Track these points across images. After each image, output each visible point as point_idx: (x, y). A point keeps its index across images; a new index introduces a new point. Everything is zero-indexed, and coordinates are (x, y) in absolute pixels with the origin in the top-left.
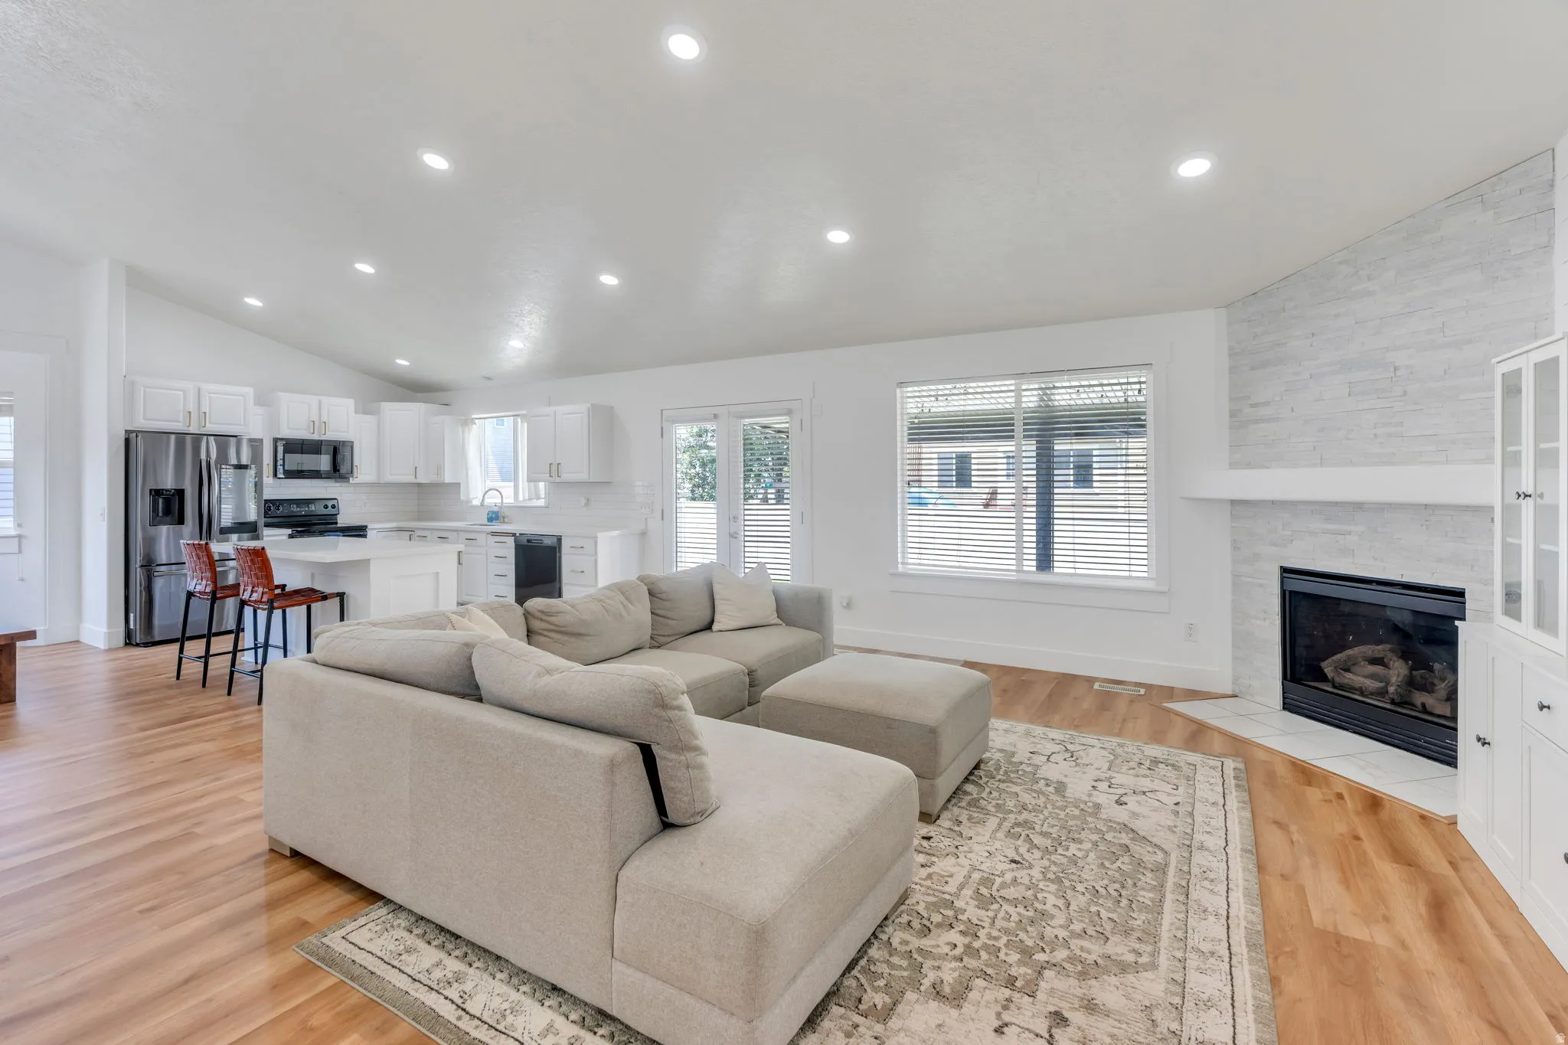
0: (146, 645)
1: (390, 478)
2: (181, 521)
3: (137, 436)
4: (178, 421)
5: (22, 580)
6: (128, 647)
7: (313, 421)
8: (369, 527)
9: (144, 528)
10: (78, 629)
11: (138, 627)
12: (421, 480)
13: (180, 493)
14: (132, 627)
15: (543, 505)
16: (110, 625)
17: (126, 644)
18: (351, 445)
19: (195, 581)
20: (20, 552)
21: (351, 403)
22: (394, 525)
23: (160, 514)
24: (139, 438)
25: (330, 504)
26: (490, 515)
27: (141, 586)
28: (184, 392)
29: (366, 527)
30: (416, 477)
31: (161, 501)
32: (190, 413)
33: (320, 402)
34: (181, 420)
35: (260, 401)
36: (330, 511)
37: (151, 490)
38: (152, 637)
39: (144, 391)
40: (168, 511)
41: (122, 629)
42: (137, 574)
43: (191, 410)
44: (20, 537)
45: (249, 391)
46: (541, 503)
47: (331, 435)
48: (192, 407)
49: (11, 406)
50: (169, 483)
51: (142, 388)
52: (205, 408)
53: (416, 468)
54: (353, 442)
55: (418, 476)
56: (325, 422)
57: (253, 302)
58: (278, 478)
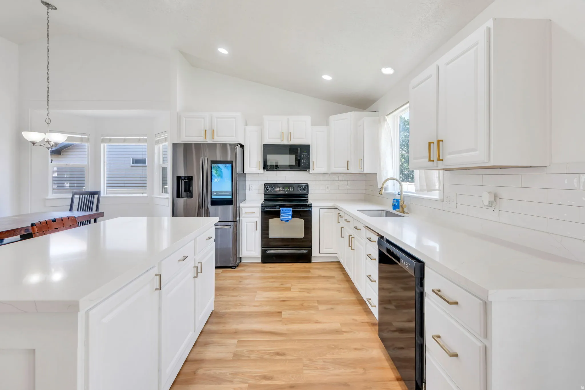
1: (333, 170)
2: (192, 196)
7: (283, 132)
8: (313, 205)
12: (351, 171)
13: (191, 179)
15: (438, 197)
25: (303, 187)
26: (394, 203)
28: (203, 119)
30: (348, 169)
32: (206, 131)
33: (288, 119)
36: (302, 192)
37: (177, 177)
43: (207, 129)
45: (238, 115)
46: (435, 195)
47: (295, 141)
48: (207, 127)
51: (184, 119)
52: (214, 127)
53: (348, 161)
54: (310, 145)
55: (349, 168)
56: (290, 133)
57: (223, 51)
58: (266, 170)
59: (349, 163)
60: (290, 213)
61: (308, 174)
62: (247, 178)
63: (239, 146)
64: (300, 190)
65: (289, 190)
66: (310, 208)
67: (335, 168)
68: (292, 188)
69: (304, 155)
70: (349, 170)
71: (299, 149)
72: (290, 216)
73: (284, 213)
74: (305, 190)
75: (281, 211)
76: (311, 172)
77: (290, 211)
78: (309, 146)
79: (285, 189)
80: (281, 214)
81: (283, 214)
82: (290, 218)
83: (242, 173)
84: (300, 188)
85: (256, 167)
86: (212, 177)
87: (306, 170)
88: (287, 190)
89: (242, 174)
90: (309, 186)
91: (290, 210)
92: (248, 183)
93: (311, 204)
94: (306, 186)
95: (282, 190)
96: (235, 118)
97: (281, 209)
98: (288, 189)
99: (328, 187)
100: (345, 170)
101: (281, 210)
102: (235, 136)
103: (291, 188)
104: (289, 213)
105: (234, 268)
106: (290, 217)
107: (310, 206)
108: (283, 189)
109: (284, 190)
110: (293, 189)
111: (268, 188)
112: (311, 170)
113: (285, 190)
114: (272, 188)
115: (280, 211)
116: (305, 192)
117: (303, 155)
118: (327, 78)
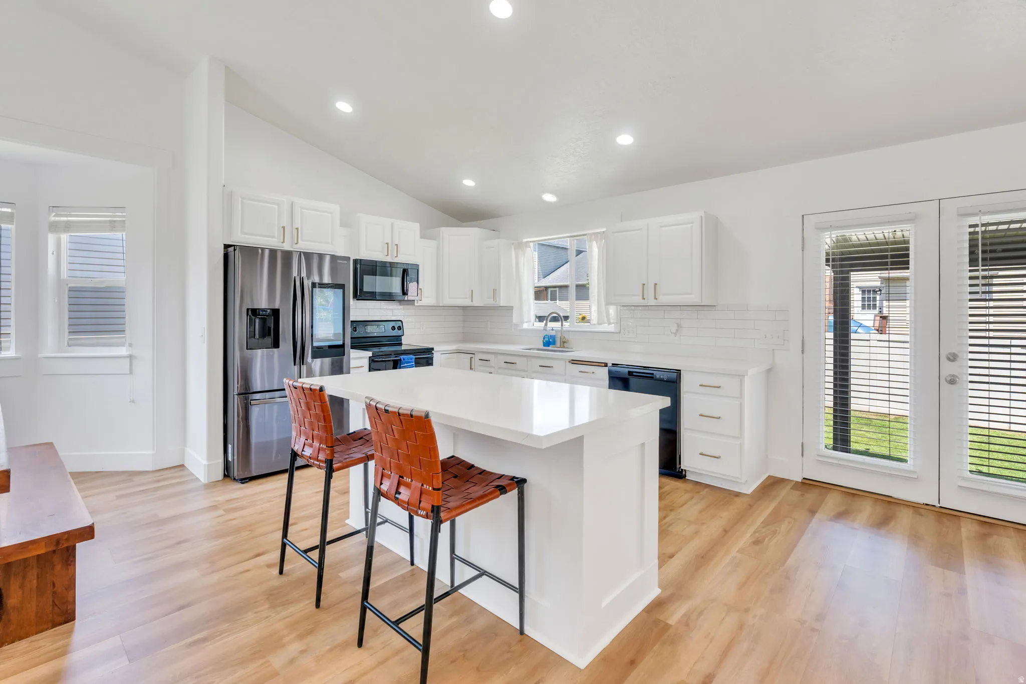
0: (244, 480)
1: (448, 301)
2: (276, 345)
3: (235, 250)
4: (274, 237)
5: (133, 402)
6: (227, 480)
7: (387, 244)
8: (435, 350)
9: (241, 349)
10: (183, 453)
11: (236, 457)
12: (477, 303)
13: (276, 313)
14: (230, 459)
16: (209, 457)
17: (225, 476)
18: (416, 268)
19: (303, 439)
20: (131, 372)
21: (417, 226)
22: (453, 347)
23: (257, 336)
24: (237, 252)
25: (397, 325)
26: (547, 339)
27: (238, 416)
28: (278, 205)
29: (433, 349)
30: (473, 300)
31: (257, 321)
32: (284, 228)
33: (392, 224)
34: (276, 235)
35: (345, 223)
36: (395, 333)
37: (248, 310)
38: (250, 471)
39: (242, 202)
40: (265, 333)
41: (221, 460)
42: (235, 402)
43: (285, 224)
44: (131, 357)
45: (335, 208)
47: (403, 258)
48: (285, 222)
49: (124, 221)
50: (263, 303)
51: (240, 199)
52: (298, 224)
53: (472, 291)
54: (419, 265)
56: (397, 245)
57: (344, 107)
58: (357, 300)
59: (474, 293)
60: (414, 363)
66: (431, 354)
67: (450, 298)
75: (402, 361)
76: (416, 304)
77: (413, 359)
78: (417, 266)
96: (331, 213)
97: (401, 357)
100: (466, 302)
101: (402, 359)
104: (412, 362)
115: (400, 359)
118: (469, 183)
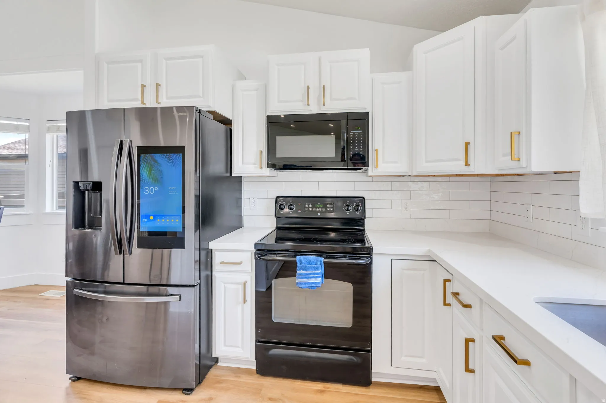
1: (423, 167)
7: (308, 87)
28: (142, 61)
30: (466, 164)
33: (320, 59)
36: (351, 214)
39: (108, 67)
43: (148, 84)
48: (148, 80)
52: (161, 79)
53: (467, 144)
54: (368, 113)
55: (471, 161)
56: (324, 86)
58: (276, 170)
59: (471, 148)
60: (320, 271)
61: (365, 178)
62: (246, 186)
63: (211, 116)
64: (348, 210)
65: (324, 210)
66: (367, 257)
67: (427, 162)
68: (332, 206)
69: (354, 134)
70: (469, 165)
71: (343, 123)
72: (319, 277)
73: (305, 269)
74: (357, 210)
75: (298, 265)
76: (370, 173)
77: (319, 265)
78: (365, 115)
79: (316, 208)
80: (298, 272)
81: (302, 272)
82: (318, 283)
83: (228, 175)
84: (347, 206)
85: (254, 164)
86: (141, 183)
87: (361, 169)
88: (320, 209)
89: (227, 177)
90: (367, 202)
91: (319, 263)
92: (246, 195)
93: (371, 249)
94: (360, 201)
95: (310, 209)
96: (202, 57)
97: (298, 258)
98: (322, 208)
99: (406, 204)
100: (459, 167)
101: (298, 262)
102: (201, 95)
103: (328, 206)
104: (315, 269)
105: (188, 394)
106: (319, 280)
107: (369, 254)
108: (312, 208)
109: (314, 209)
110: (333, 208)
111: (282, 205)
112: (370, 168)
113: (318, 210)
114: (291, 205)
115: (295, 262)
116: (357, 215)
117: (351, 136)
